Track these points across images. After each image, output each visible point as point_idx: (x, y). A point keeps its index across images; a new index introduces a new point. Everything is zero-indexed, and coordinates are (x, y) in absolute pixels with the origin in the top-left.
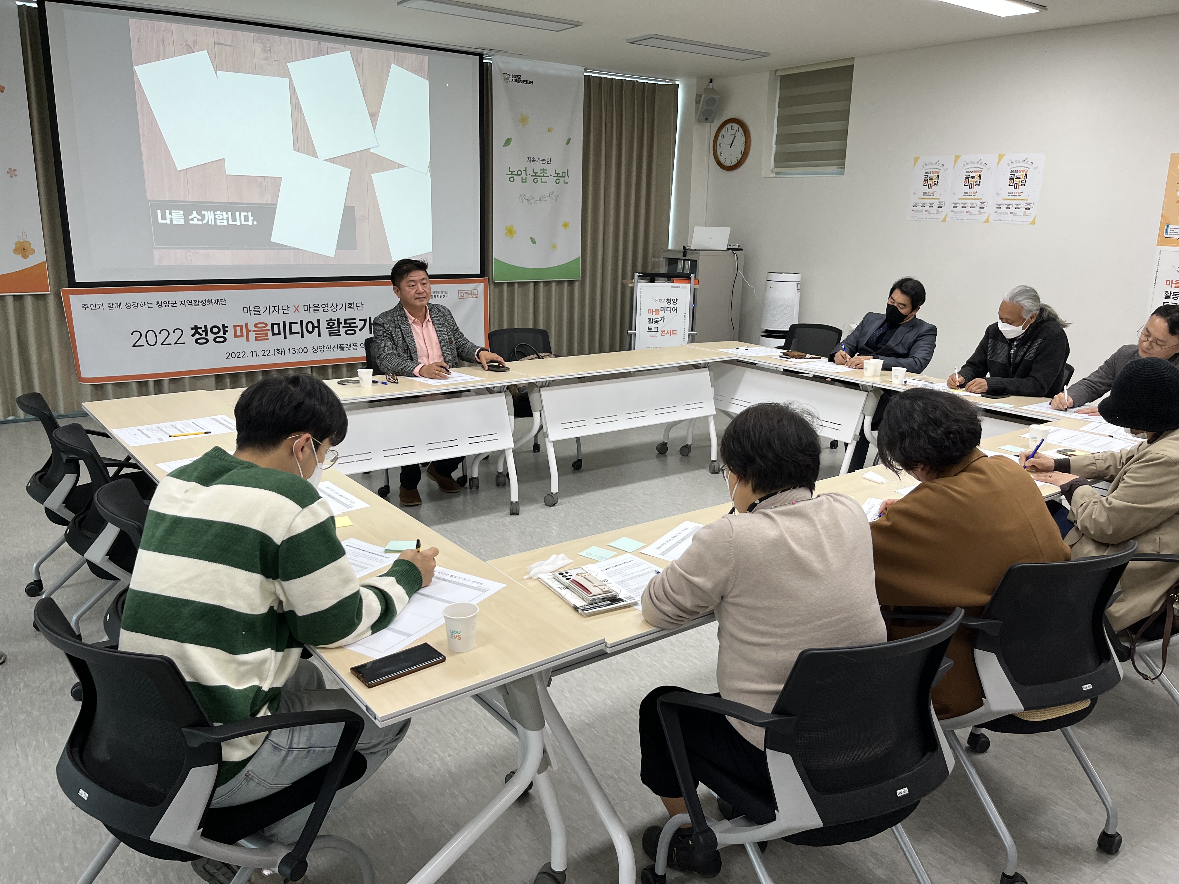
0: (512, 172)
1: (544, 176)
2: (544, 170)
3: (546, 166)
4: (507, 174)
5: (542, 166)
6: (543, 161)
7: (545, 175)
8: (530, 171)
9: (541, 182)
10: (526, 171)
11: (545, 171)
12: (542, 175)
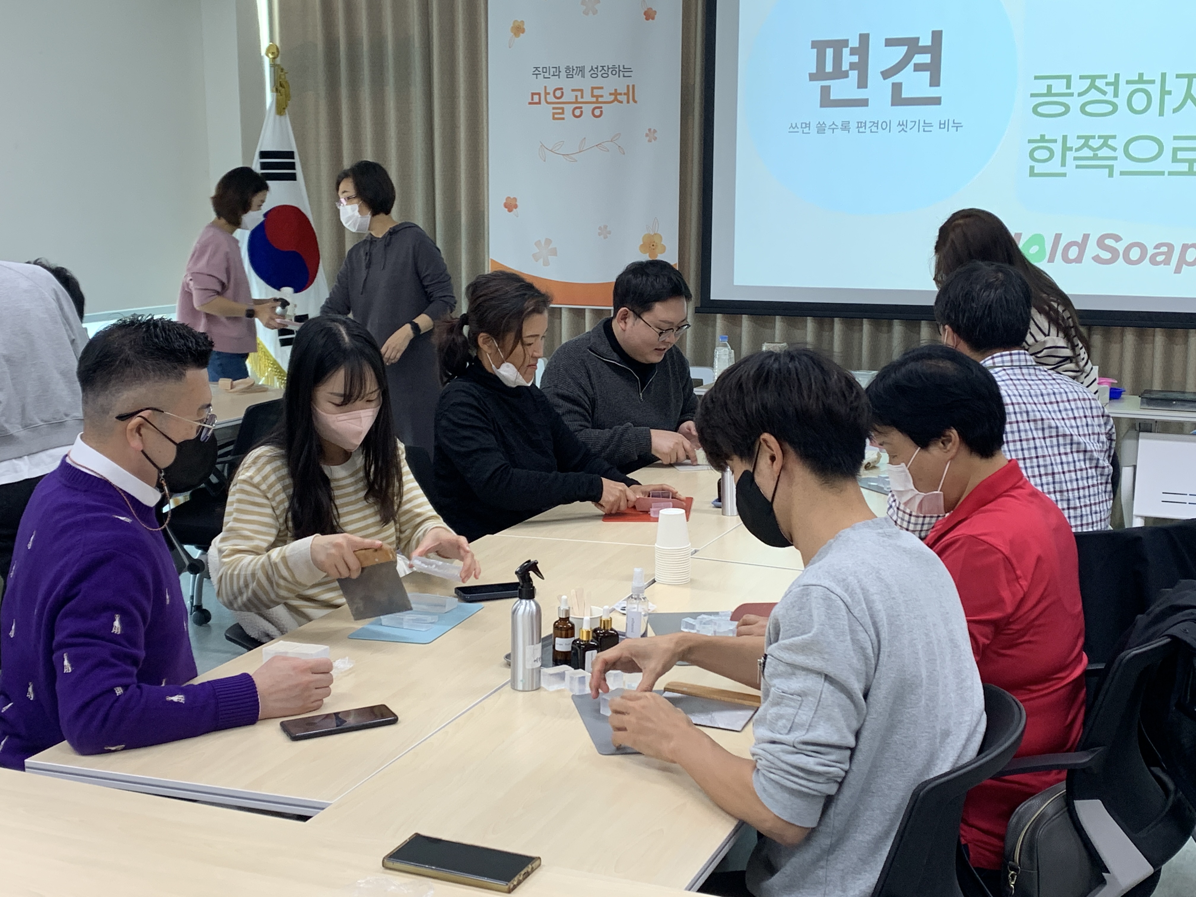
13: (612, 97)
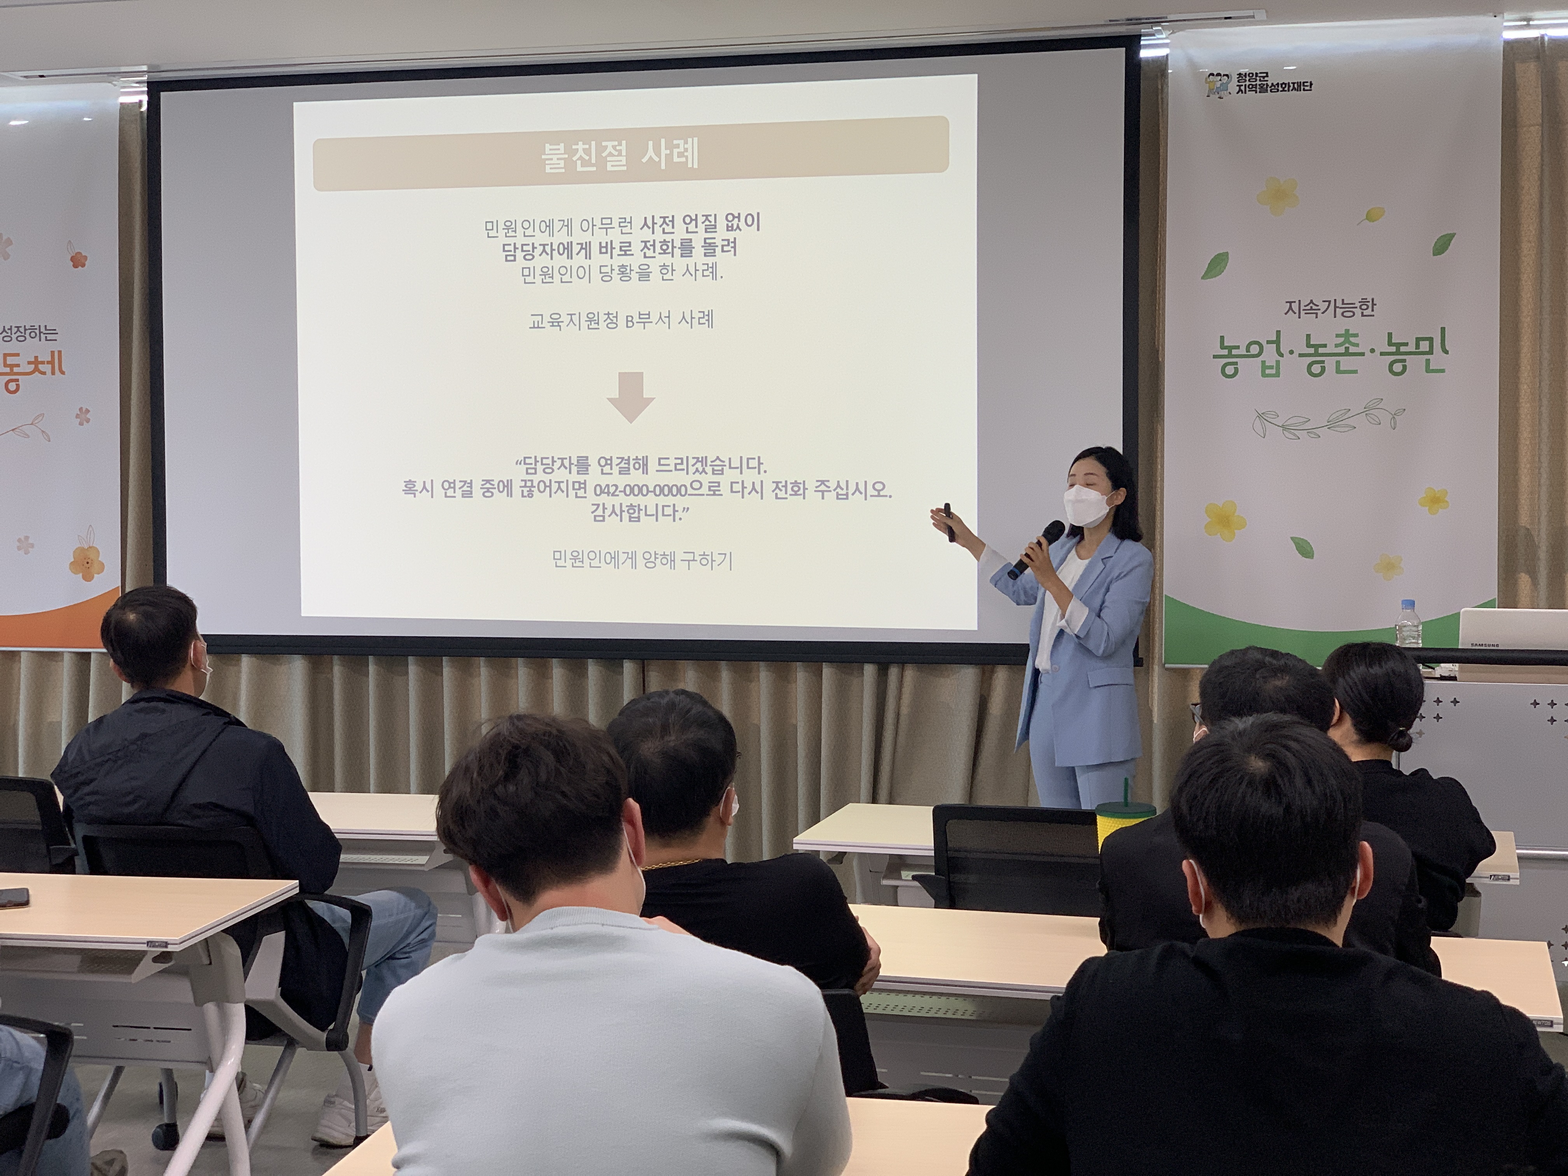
0: (1230, 348)
1: (1347, 353)
2: (1347, 334)
3: (1356, 324)
4: (1215, 357)
5: (1342, 324)
6: (1347, 309)
7: (1352, 350)
8: (1293, 341)
9: (1338, 371)
10: (1277, 342)
11: (1352, 339)
12: (1342, 350)
13: (33, 366)
